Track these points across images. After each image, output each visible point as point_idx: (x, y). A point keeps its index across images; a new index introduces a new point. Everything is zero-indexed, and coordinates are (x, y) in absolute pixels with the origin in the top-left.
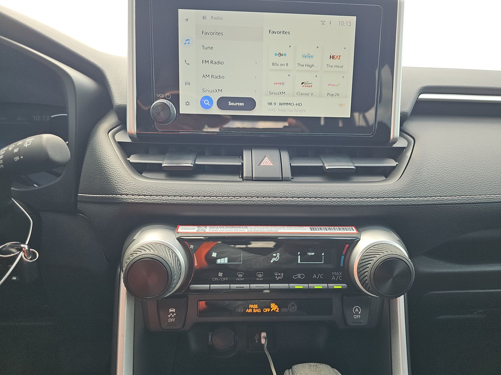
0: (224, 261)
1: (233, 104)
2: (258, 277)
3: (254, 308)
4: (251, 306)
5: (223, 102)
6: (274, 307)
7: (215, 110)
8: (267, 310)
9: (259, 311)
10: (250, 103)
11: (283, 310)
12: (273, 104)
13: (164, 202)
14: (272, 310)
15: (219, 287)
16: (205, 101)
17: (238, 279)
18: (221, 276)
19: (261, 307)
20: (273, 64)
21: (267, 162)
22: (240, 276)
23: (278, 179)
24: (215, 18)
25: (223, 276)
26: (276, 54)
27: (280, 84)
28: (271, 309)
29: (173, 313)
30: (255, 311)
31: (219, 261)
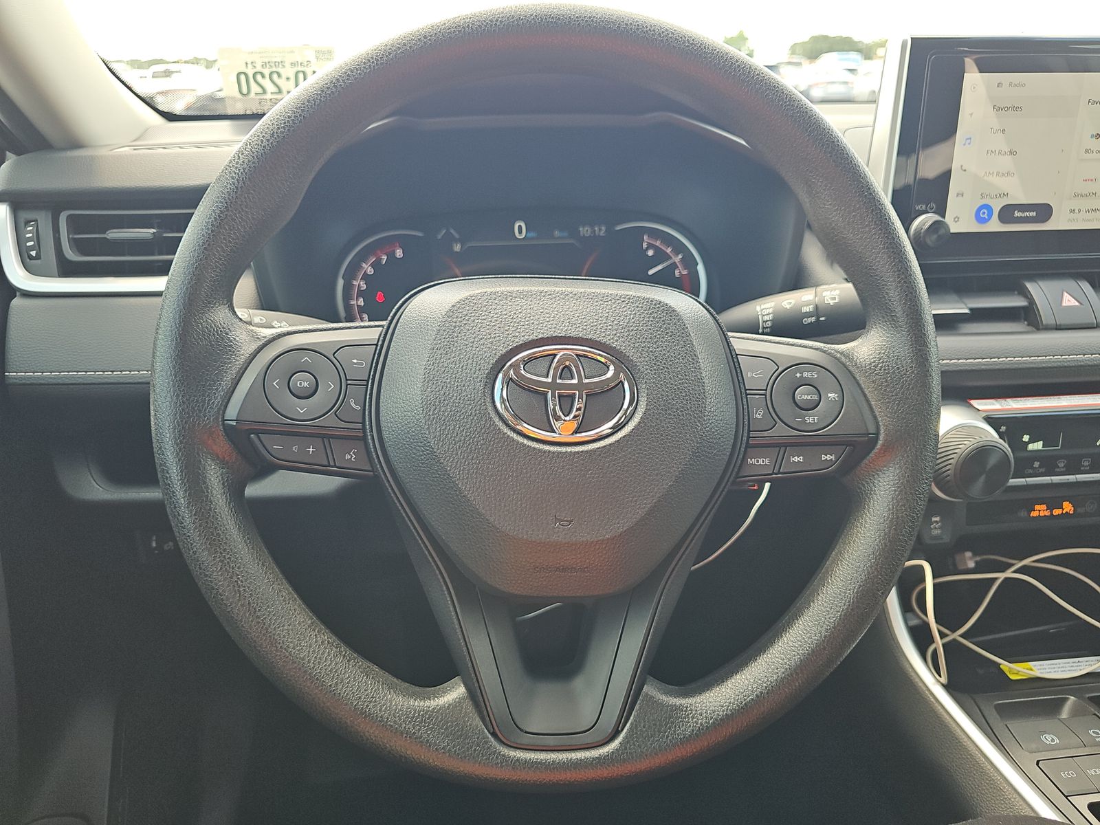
0: (1038, 446)
1: (1020, 214)
2: (1083, 466)
3: (1040, 510)
4: (1037, 507)
5: (1007, 213)
6: (1068, 507)
7: (994, 226)
8: (1057, 512)
9: (1047, 513)
10: (1044, 211)
11: (1080, 510)
12: (1077, 211)
13: (962, 368)
14: (1064, 512)
15: (1034, 481)
16: (982, 213)
17: (1058, 470)
18: (1037, 466)
19: (1050, 508)
20: (1086, 151)
21: (1068, 301)
22: (1061, 465)
23: (1090, 326)
24: (1015, 85)
25: (1040, 467)
26: (1092, 136)
27: (1092, 180)
28: (1063, 510)
29: (936, 522)
30: (1042, 514)
31: (1031, 447)
